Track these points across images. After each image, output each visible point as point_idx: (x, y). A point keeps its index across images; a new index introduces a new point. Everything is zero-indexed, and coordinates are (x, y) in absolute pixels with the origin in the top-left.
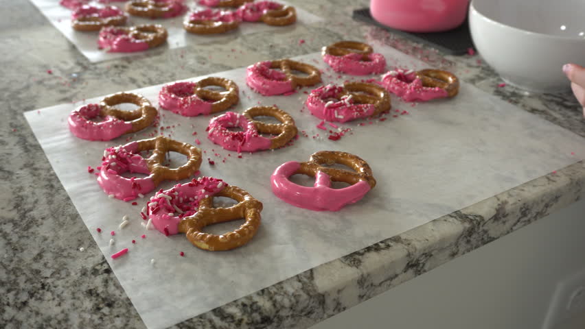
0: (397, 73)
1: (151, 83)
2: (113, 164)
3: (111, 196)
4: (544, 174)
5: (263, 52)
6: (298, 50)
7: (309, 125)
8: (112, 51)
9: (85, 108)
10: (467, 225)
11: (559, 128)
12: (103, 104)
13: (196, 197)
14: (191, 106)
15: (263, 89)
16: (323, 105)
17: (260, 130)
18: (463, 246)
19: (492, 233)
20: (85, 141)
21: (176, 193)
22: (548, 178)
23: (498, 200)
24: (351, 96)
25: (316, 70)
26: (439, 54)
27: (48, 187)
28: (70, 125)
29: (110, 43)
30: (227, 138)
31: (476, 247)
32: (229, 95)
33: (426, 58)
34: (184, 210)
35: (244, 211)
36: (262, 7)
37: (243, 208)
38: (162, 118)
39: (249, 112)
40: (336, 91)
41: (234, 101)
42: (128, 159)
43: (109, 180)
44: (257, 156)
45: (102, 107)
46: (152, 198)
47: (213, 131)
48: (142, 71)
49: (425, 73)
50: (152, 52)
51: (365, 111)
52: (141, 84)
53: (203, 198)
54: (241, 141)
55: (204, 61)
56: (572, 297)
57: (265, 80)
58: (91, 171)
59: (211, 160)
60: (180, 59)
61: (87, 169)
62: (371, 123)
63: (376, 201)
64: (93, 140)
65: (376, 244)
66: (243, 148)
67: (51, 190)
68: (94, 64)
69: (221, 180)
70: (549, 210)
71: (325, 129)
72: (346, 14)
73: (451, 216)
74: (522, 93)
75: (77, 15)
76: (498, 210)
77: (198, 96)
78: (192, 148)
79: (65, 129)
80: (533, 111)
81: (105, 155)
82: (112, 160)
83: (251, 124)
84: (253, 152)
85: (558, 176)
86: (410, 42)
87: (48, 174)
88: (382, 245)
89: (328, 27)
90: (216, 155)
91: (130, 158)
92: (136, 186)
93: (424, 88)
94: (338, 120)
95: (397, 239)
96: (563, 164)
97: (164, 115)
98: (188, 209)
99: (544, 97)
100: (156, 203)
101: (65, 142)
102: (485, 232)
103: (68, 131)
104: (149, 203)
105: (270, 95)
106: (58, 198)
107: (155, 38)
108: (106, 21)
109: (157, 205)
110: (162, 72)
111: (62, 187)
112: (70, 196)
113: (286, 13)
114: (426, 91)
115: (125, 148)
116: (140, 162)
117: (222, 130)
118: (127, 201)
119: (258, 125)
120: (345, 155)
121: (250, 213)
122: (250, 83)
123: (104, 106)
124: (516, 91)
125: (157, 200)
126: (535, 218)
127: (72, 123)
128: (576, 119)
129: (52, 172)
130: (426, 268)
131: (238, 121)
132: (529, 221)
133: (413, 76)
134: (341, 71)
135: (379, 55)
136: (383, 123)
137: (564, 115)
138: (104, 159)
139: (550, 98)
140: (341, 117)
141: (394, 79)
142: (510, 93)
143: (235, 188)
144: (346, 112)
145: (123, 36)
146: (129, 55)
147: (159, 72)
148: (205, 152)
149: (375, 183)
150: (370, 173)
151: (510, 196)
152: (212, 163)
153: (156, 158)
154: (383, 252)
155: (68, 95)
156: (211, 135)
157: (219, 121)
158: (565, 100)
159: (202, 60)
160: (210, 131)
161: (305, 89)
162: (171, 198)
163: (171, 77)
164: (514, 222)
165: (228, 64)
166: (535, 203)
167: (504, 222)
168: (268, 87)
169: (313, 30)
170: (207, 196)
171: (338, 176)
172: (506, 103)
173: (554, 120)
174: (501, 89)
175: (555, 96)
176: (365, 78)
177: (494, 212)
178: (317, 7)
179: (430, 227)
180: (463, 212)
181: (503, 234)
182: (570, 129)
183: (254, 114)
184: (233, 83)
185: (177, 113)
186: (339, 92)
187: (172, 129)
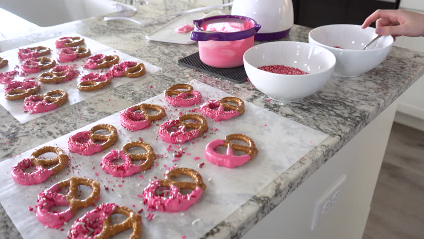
0: (209, 103)
1: (62, 133)
2: (45, 204)
3: (46, 227)
4: (298, 159)
5: (129, 99)
6: (149, 94)
7: (162, 149)
8: (34, 113)
9: (21, 163)
10: (261, 205)
11: (303, 126)
12: (33, 157)
13: (100, 219)
14: (89, 149)
15: (132, 127)
16: (169, 135)
17: (133, 159)
18: (260, 215)
19: (275, 203)
20: (25, 187)
21: (87, 219)
22: (301, 162)
23: (276, 183)
24: (184, 126)
25: (161, 108)
26: (231, 84)
27: (5, 227)
28: (13, 177)
29: (32, 108)
30: (114, 170)
31: (268, 213)
32: (111, 136)
33: (224, 88)
34: (94, 228)
35: (131, 224)
36: (123, 66)
37: (130, 222)
38: (72, 160)
39: (125, 147)
40: (175, 123)
41: (115, 140)
42: (54, 198)
43: (43, 217)
44: (134, 178)
45: (33, 160)
46: (72, 226)
47: (105, 166)
48: (55, 125)
49: (225, 100)
50: (60, 109)
51: (194, 135)
52: (56, 135)
53: (105, 219)
54: (123, 170)
55: (93, 111)
56: (324, 207)
57: (132, 121)
58: (31, 210)
59: (106, 187)
60: (78, 112)
61: (29, 209)
62: (198, 141)
63: (207, 198)
64: (30, 184)
65: (212, 230)
66: (124, 175)
67: (7, 229)
68: (24, 124)
69: (114, 204)
70: (304, 180)
71: (172, 150)
72: (174, 62)
73: (251, 200)
74: (279, 104)
75: (7, 89)
76: (276, 191)
77: (92, 140)
78: (93, 182)
79: (10, 179)
80: (287, 116)
81: (39, 199)
82: (44, 201)
83: (128, 156)
84: (131, 176)
85: (305, 160)
86: (213, 77)
87: (3, 217)
88: (215, 230)
89: (165, 74)
90: (109, 182)
91: (55, 197)
92: (62, 218)
93: (225, 112)
94: (179, 143)
95: (223, 224)
96: (307, 151)
97: (73, 157)
98: (97, 227)
99: (292, 104)
100: (75, 230)
101: (11, 189)
102: (271, 204)
103: (13, 180)
104: (71, 230)
105: (136, 130)
106: (12, 234)
107: (60, 99)
108: (27, 91)
109: (77, 231)
110: (68, 124)
111: (13, 226)
112: (20, 232)
113: (139, 68)
114: (227, 114)
115: (51, 190)
116: (62, 199)
117: (110, 165)
118: (58, 228)
119: (132, 157)
120: (186, 169)
121: (135, 225)
122: (123, 124)
123: (34, 159)
124: (276, 103)
125: (76, 228)
126: (297, 186)
127: (14, 175)
128: (310, 118)
129: (5, 215)
130: (242, 234)
131: (119, 156)
132: (294, 189)
133: (218, 103)
134: (176, 106)
135: (197, 92)
136: (205, 139)
137: (303, 116)
138: (38, 201)
139: (295, 105)
140: (180, 141)
141: (208, 108)
142: (273, 105)
143: (123, 208)
144: (183, 138)
145: (39, 102)
146: (45, 114)
147: (66, 124)
148: (102, 181)
149: (206, 187)
150: (202, 181)
151: (282, 179)
152: (107, 189)
153: (71, 194)
154: (216, 235)
155: (9, 151)
156: (104, 168)
157: (107, 158)
158: (303, 105)
159: (91, 111)
160: (103, 166)
161: (157, 122)
162: (84, 223)
163: (73, 126)
164: (286, 193)
165: (108, 111)
166: (296, 179)
167: (281, 196)
168: (134, 126)
169: (156, 78)
170: (107, 218)
171: (184, 187)
172: (272, 113)
173: (299, 120)
174: (268, 103)
175: (297, 104)
176: (191, 108)
177: (274, 193)
178: (156, 60)
179: (241, 211)
180: (258, 196)
181: (281, 201)
182: (308, 125)
183: (128, 148)
184: (113, 127)
185: (81, 154)
186: (177, 123)
187: (79, 167)
